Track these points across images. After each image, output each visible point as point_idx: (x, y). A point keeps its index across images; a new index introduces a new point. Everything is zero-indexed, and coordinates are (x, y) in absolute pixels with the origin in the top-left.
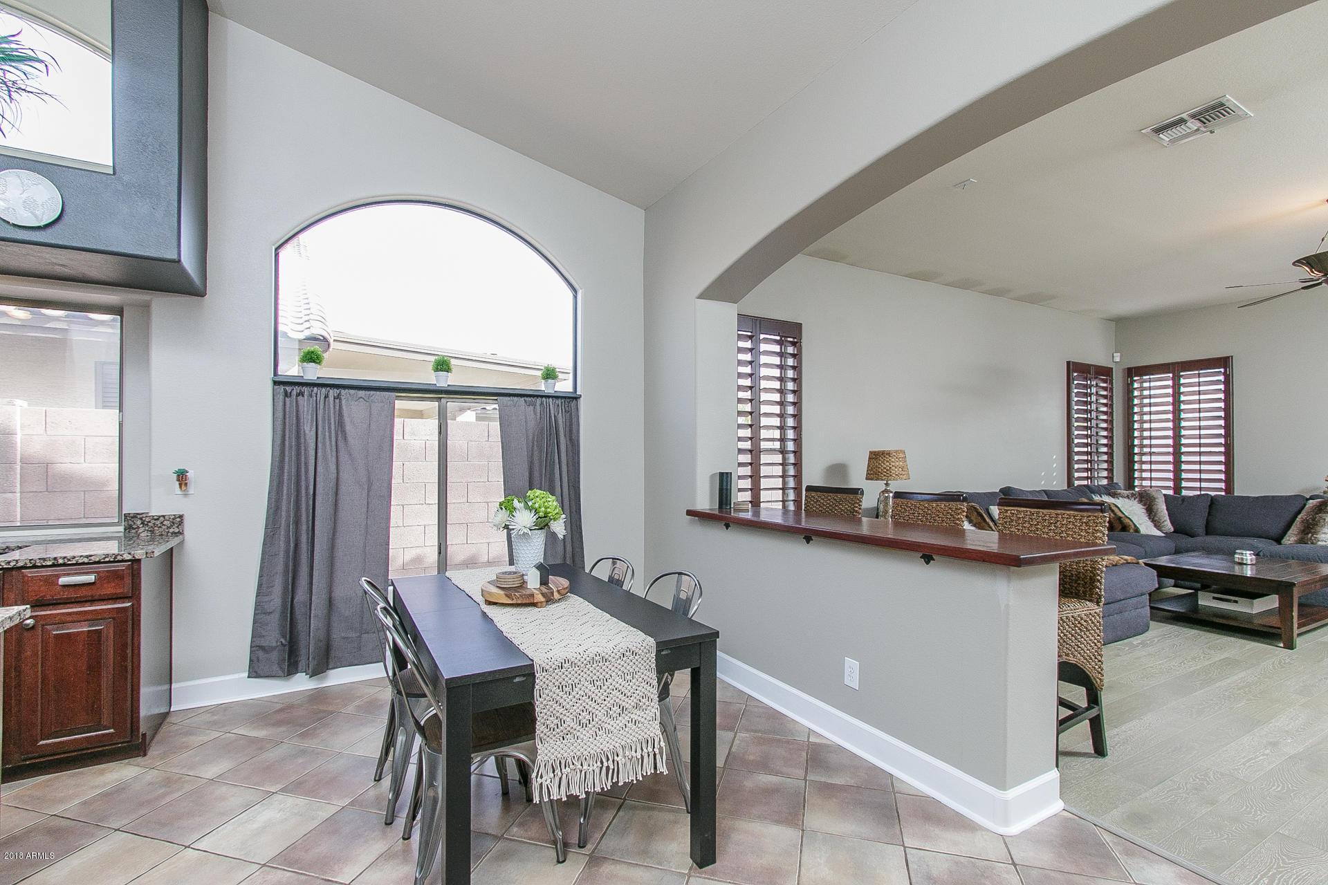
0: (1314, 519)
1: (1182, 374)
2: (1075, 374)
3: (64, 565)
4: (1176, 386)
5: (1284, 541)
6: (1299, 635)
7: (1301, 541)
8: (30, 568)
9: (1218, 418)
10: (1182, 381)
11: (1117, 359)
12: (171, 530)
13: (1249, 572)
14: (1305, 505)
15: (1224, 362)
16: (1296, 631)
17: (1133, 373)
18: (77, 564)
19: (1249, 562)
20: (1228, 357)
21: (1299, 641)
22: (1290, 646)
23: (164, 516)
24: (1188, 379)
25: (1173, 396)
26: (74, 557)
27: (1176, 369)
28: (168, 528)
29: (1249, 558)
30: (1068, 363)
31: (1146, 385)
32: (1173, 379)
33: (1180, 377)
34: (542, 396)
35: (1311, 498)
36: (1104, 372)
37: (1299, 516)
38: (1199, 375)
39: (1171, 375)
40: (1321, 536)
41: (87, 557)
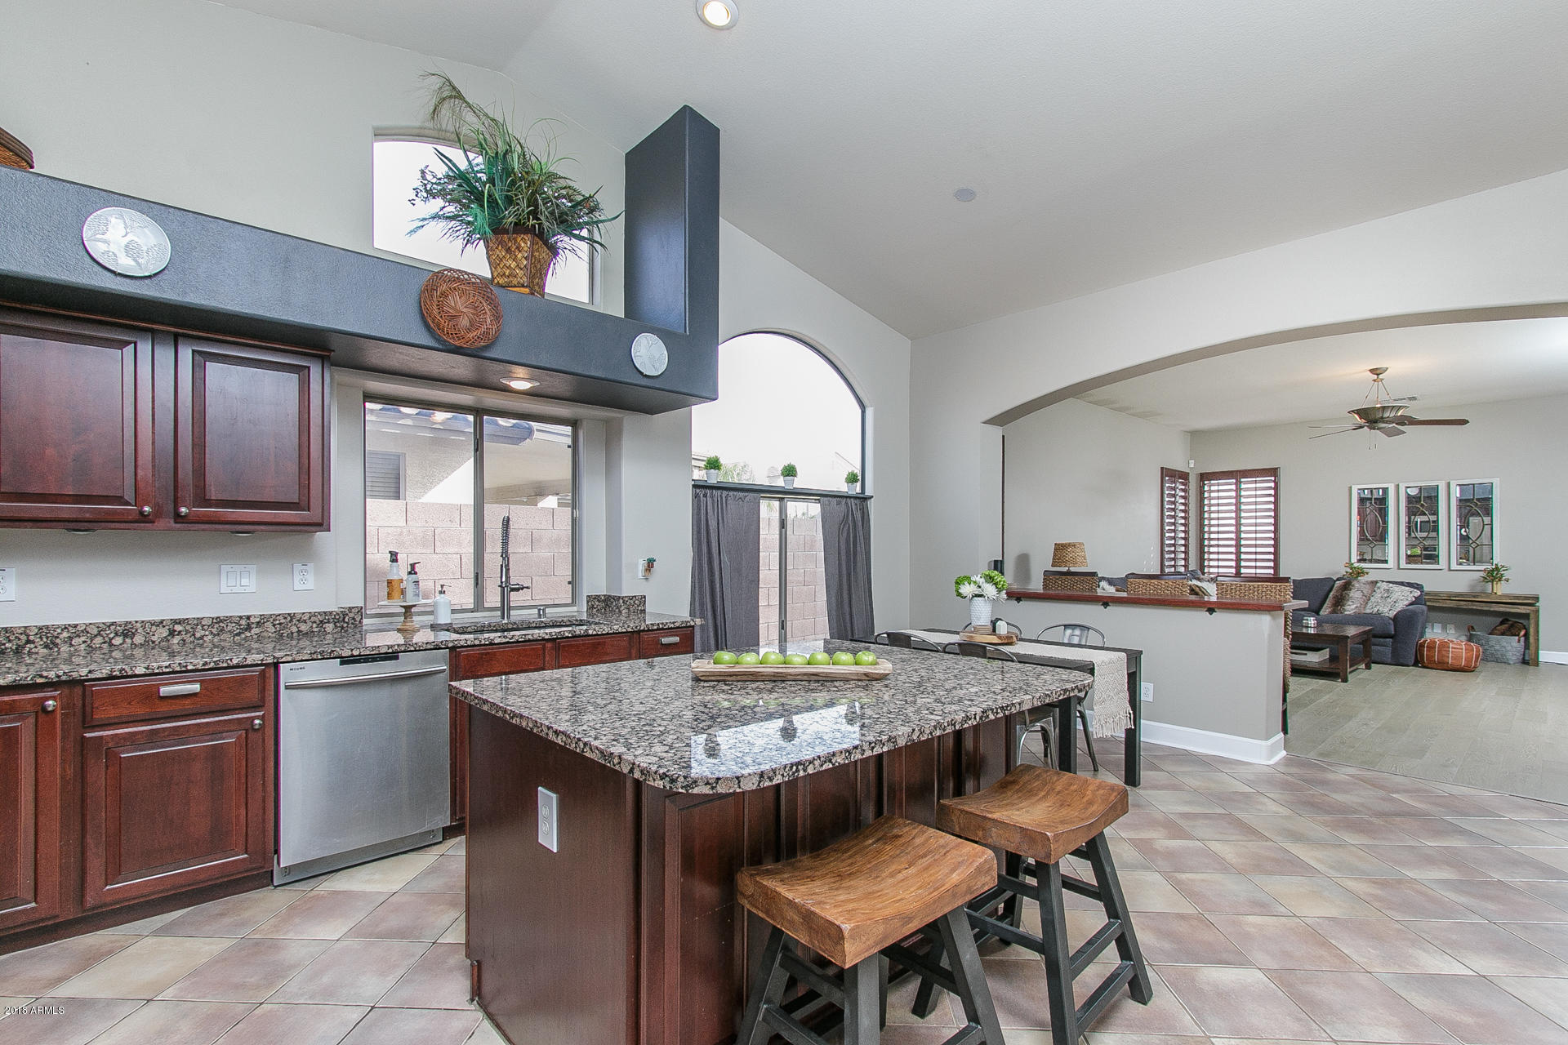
0: (1342, 595)
1: (1242, 480)
2: (1167, 478)
3: (663, 629)
4: (1238, 490)
5: (1321, 613)
6: (1351, 672)
7: (1334, 612)
8: (646, 631)
9: (1269, 517)
10: (1243, 486)
11: (1192, 466)
12: (640, 608)
13: (1312, 631)
14: (1333, 586)
15: (1273, 472)
16: (1349, 670)
17: (1204, 477)
18: (669, 629)
19: (1313, 626)
20: (1277, 469)
21: (1350, 676)
22: (1345, 680)
23: (635, 597)
24: (1247, 484)
25: (1236, 498)
26: (667, 623)
27: (1238, 475)
28: (638, 606)
29: (1313, 622)
30: (1162, 468)
31: (1215, 488)
32: (1236, 484)
33: (1241, 482)
34: (847, 497)
35: (1338, 579)
36: (1184, 476)
37: (1331, 594)
38: (1256, 482)
39: (1234, 481)
40: (1347, 607)
41: (673, 623)
